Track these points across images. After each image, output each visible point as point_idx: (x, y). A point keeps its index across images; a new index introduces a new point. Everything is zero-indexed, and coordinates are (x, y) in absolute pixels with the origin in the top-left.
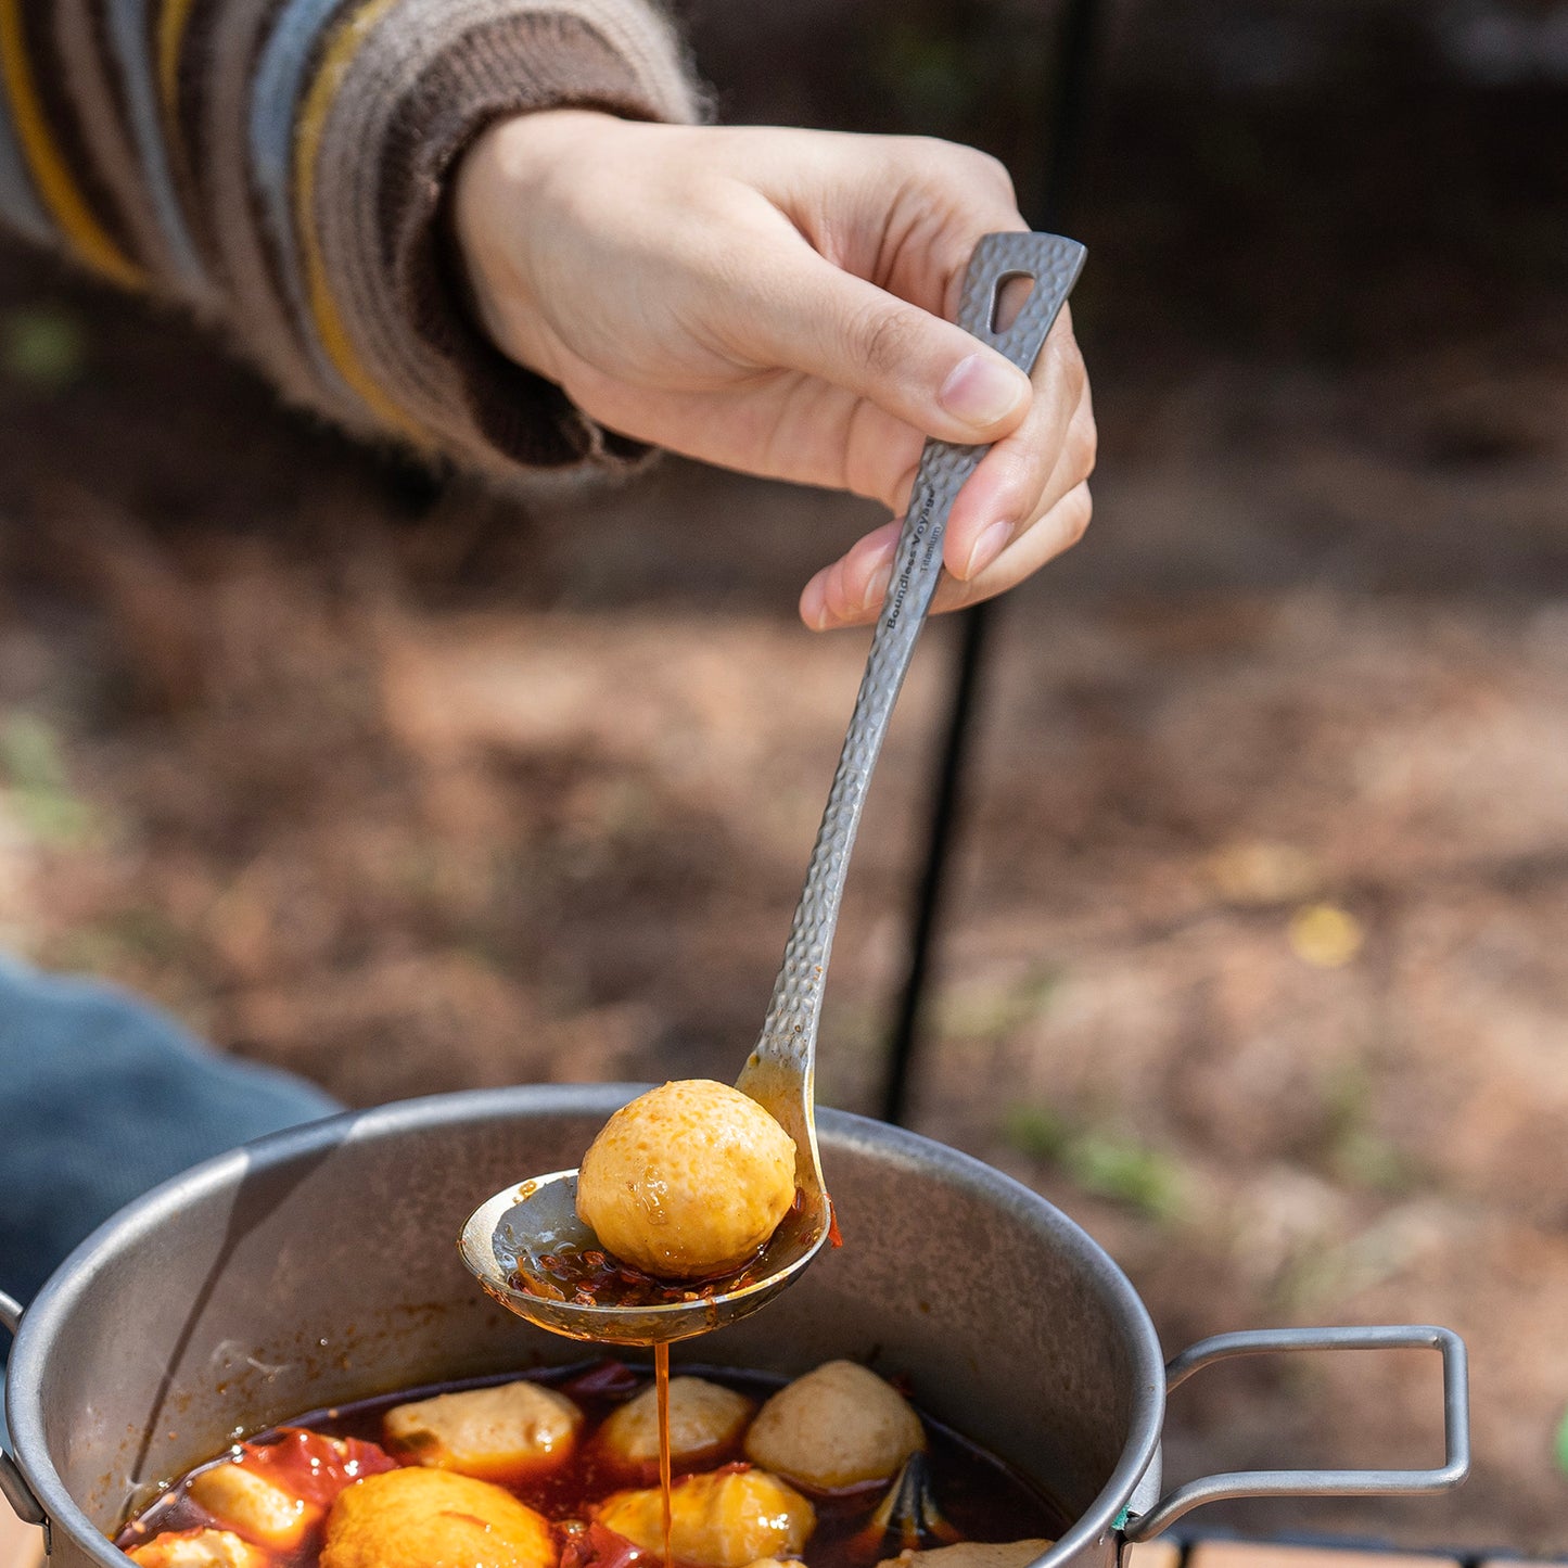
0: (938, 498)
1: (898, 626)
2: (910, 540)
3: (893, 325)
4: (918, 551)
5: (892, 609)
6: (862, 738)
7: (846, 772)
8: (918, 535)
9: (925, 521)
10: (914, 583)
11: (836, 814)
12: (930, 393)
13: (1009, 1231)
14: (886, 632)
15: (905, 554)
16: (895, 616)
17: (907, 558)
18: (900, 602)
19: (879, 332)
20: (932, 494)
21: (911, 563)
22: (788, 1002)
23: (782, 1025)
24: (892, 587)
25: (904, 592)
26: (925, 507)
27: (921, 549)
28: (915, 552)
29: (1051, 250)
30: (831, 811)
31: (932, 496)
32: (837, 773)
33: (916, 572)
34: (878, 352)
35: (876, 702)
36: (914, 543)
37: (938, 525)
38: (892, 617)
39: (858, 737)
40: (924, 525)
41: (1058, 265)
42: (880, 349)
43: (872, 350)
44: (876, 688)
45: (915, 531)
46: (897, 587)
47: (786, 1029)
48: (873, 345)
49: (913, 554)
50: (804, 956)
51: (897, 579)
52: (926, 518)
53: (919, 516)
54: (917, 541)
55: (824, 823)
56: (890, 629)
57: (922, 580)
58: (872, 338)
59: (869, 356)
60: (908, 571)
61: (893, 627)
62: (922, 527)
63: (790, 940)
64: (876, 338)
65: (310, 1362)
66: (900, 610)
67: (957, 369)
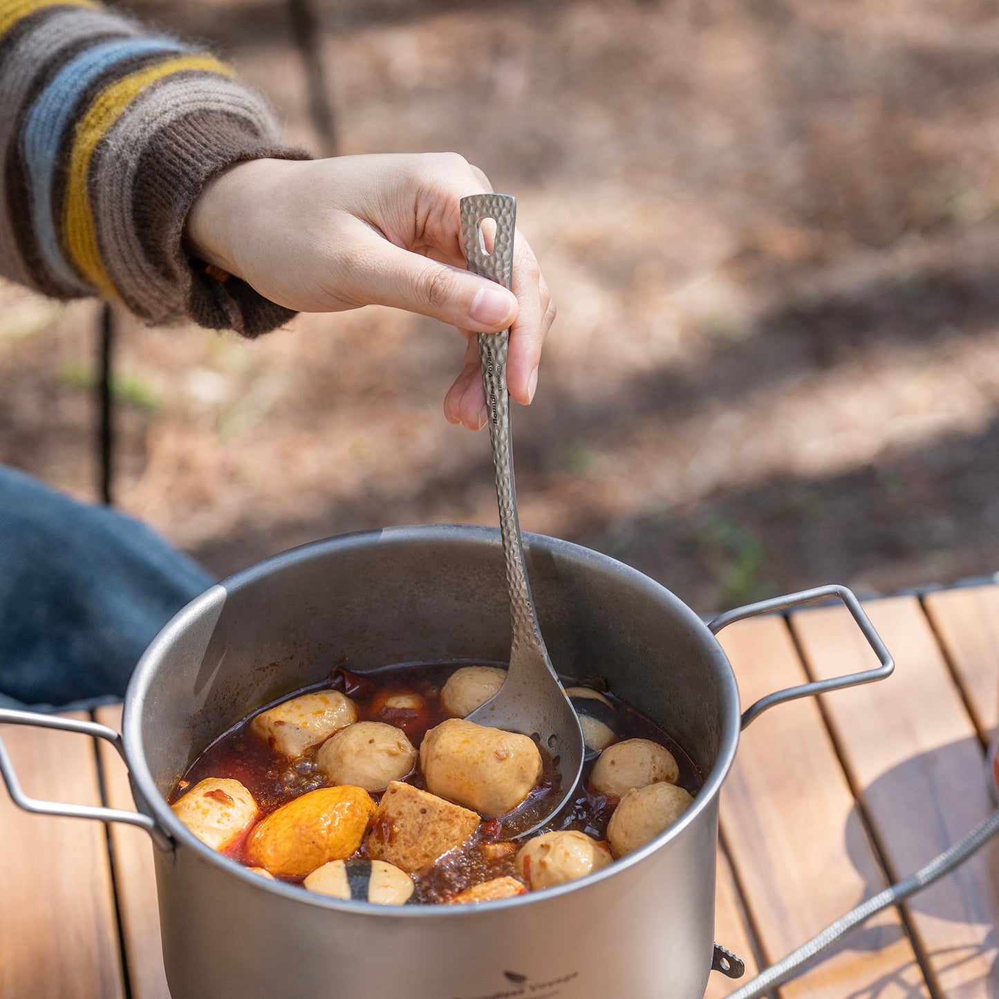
0: (493, 351)
1: (498, 422)
2: (487, 375)
3: (439, 281)
4: (493, 381)
5: (493, 414)
8: (490, 372)
9: (491, 364)
10: (498, 398)
14: (494, 427)
15: (488, 383)
16: (495, 417)
17: (489, 385)
18: (495, 409)
19: (432, 286)
20: (489, 349)
21: (492, 387)
25: (495, 404)
26: (488, 356)
27: (494, 379)
29: (498, 204)
33: (496, 392)
35: (503, 462)
36: (490, 377)
37: (497, 365)
39: (501, 483)
40: (491, 366)
41: (504, 211)
42: (435, 295)
43: (431, 295)
45: (488, 370)
48: (430, 293)
49: (492, 383)
51: (488, 398)
52: (491, 362)
53: (487, 362)
54: (491, 375)
56: (495, 425)
57: (501, 395)
58: (429, 290)
59: (430, 298)
60: (493, 392)
61: (496, 423)
62: (490, 368)
64: (431, 289)
66: (496, 413)
67: (476, 297)
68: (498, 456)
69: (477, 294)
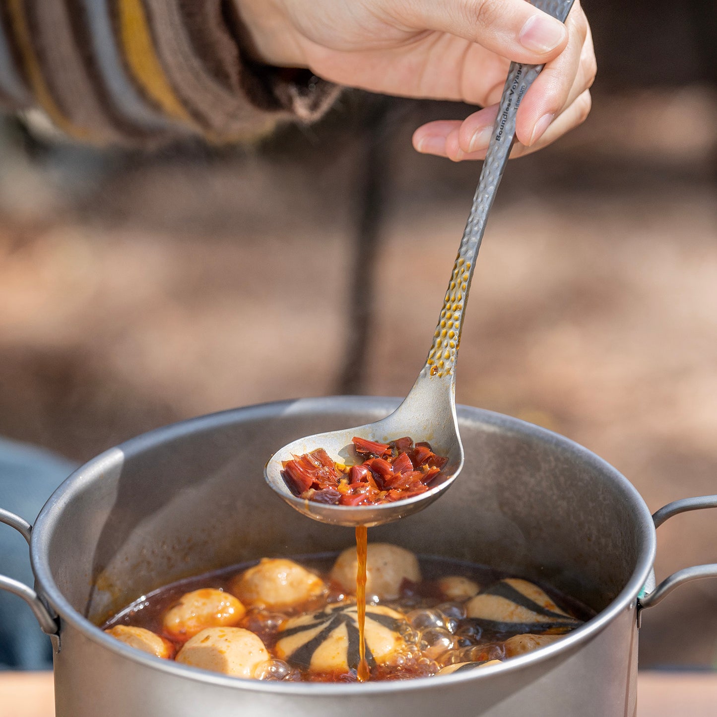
1: (502, 139)
2: (509, 92)
4: (512, 99)
6: (482, 200)
7: (473, 218)
8: (513, 90)
9: (517, 83)
10: (511, 116)
11: (468, 241)
12: (513, 36)
13: (552, 458)
14: (495, 143)
15: (505, 100)
16: (500, 134)
17: (507, 102)
18: (503, 126)
19: (483, 4)
21: (509, 105)
22: (441, 343)
23: (438, 355)
24: (499, 118)
25: (505, 121)
26: (517, 74)
27: (515, 97)
28: (511, 99)
30: (465, 240)
31: (520, 68)
32: (468, 219)
33: (512, 110)
34: (482, 15)
36: (511, 94)
37: (523, 84)
38: (499, 135)
40: (516, 84)
42: (484, 13)
43: (479, 14)
44: (490, 173)
45: (511, 88)
46: (501, 119)
47: (440, 357)
48: (480, 12)
49: (510, 100)
50: (450, 318)
51: (501, 113)
52: (517, 80)
53: (514, 79)
54: (512, 93)
55: (461, 246)
56: (497, 141)
58: (479, 8)
59: (478, 17)
60: (507, 109)
61: (499, 140)
62: (515, 86)
63: (443, 309)
64: (481, 8)
65: (169, 559)
66: (503, 130)
67: (527, 22)
68: (488, 172)
69: (529, 20)
